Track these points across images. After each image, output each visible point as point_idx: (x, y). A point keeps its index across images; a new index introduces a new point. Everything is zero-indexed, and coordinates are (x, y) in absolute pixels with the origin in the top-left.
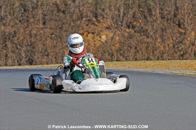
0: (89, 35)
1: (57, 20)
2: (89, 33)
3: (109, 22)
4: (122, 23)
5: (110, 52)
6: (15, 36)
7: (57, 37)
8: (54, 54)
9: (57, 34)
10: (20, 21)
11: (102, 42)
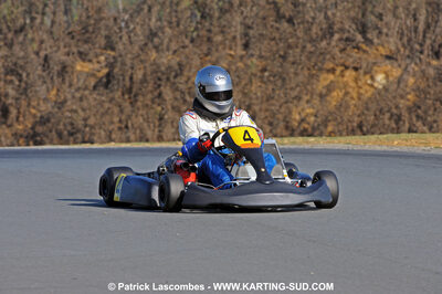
0: (348, 73)
1: (274, 39)
2: (347, 68)
3: (392, 44)
4: (421, 45)
5: (394, 111)
6: (181, 74)
7: (274, 76)
8: (267, 114)
9: (275, 70)
10: (192, 41)
11: (376, 88)
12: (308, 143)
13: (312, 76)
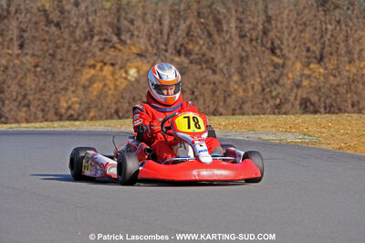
0: (106, 68)
1: (44, 40)
2: (105, 64)
3: (143, 43)
4: (166, 45)
7: (45, 71)
8: (40, 102)
9: (46, 66)
11: (129, 81)
12: (74, 126)
13: (76, 71)
